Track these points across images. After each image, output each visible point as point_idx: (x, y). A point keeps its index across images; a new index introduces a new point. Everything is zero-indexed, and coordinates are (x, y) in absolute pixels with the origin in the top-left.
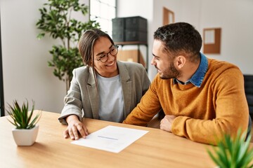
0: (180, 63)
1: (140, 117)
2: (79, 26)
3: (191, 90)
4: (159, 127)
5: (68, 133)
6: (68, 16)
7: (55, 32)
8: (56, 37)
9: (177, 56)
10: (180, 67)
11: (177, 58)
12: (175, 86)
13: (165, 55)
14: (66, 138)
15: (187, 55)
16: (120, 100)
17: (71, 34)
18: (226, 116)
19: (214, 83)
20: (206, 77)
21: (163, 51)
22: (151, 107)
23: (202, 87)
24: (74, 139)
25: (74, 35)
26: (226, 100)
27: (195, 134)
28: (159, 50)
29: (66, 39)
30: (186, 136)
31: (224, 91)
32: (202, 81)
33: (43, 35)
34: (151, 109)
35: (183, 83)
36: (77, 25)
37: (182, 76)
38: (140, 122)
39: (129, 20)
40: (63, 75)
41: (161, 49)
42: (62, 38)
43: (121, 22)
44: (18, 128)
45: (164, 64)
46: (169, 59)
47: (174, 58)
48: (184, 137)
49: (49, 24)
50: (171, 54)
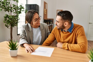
0: (66, 24)
1: (48, 43)
2: (16, 7)
3: (68, 34)
4: (56, 47)
5: (28, 51)
6: (11, 3)
7: (6, 9)
8: (6, 11)
9: (65, 22)
10: (66, 26)
11: (65, 23)
12: (62, 32)
13: (61, 21)
14: (28, 52)
15: (69, 22)
16: (40, 36)
17: (12, 10)
18: (82, 43)
19: (76, 32)
20: (73, 29)
21: (61, 20)
22: (52, 39)
23: (72, 33)
24: (31, 53)
25: (14, 10)
26: (81, 38)
27: (72, 49)
28: (59, 19)
29: (10, 12)
30: (68, 50)
31: (80, 34)
32: (72, 31)
33: (2, 10)
34: (52, 40)
35: (65, 31)
36: (15, 7)
37: (65, 29)
38: (48, 45)
39: (32, 5)
40: (9, 26)
41: (60, 19)
42: (9, 11)
43: (29, 6)
44: (11, 50)
45: (60, 24)
46: (62, 23)
47: (64, 22)
48: (67, 50)
49: (3, 5)
50: (63, 21)
